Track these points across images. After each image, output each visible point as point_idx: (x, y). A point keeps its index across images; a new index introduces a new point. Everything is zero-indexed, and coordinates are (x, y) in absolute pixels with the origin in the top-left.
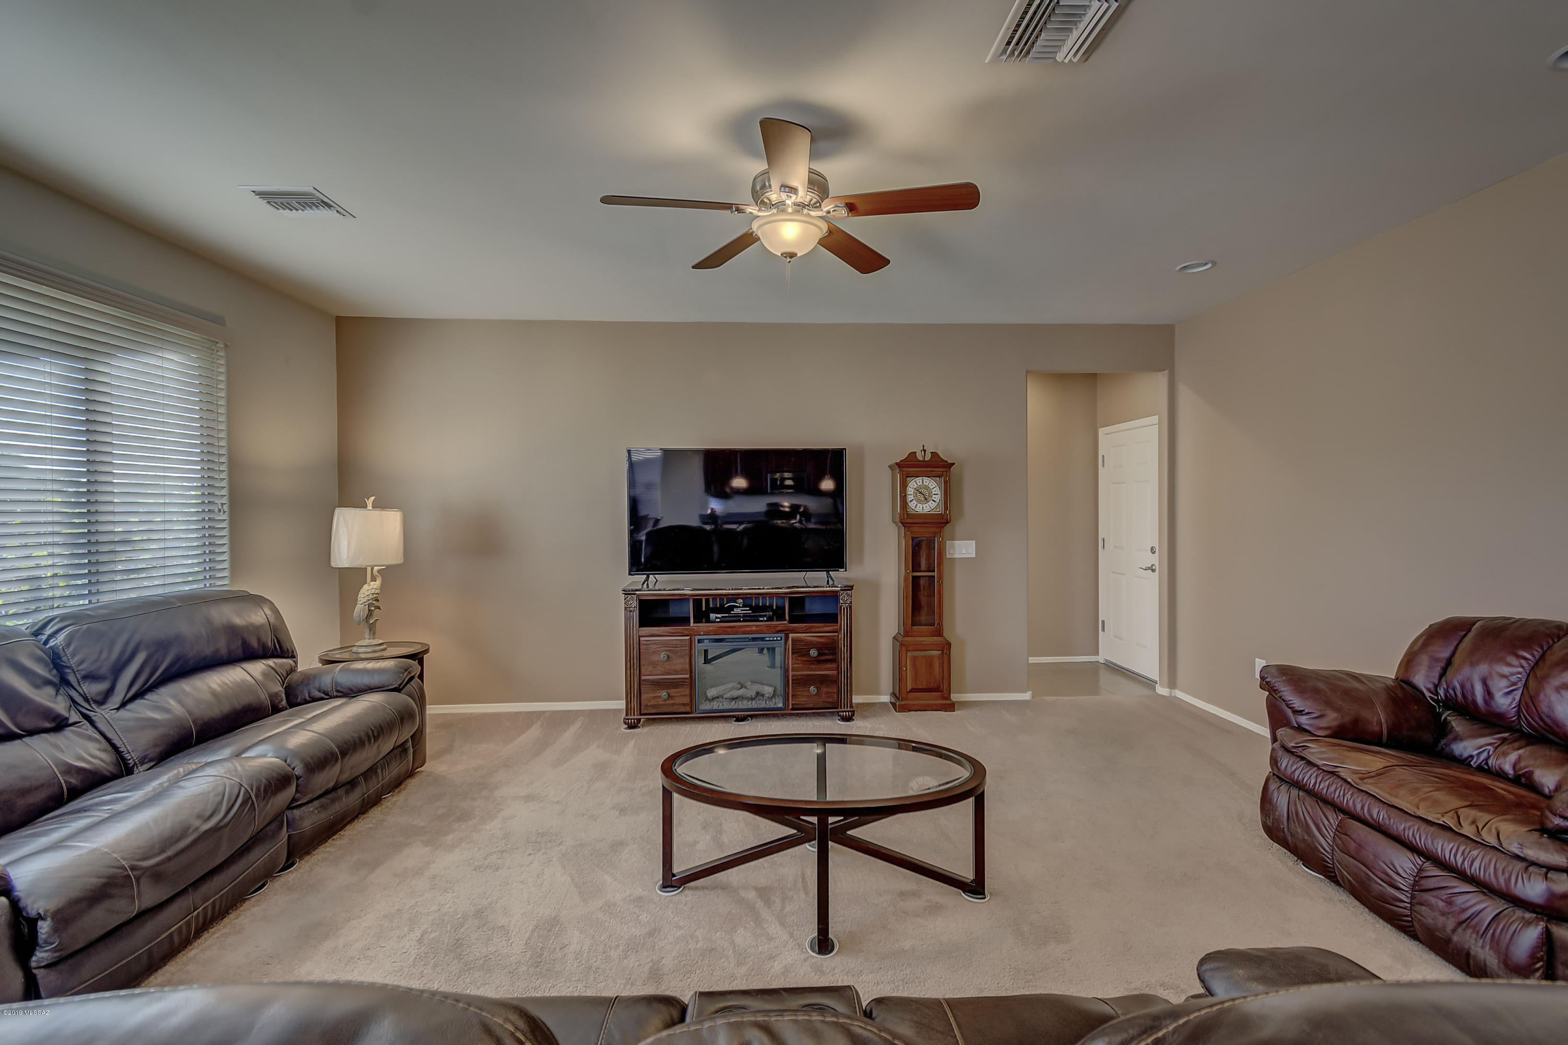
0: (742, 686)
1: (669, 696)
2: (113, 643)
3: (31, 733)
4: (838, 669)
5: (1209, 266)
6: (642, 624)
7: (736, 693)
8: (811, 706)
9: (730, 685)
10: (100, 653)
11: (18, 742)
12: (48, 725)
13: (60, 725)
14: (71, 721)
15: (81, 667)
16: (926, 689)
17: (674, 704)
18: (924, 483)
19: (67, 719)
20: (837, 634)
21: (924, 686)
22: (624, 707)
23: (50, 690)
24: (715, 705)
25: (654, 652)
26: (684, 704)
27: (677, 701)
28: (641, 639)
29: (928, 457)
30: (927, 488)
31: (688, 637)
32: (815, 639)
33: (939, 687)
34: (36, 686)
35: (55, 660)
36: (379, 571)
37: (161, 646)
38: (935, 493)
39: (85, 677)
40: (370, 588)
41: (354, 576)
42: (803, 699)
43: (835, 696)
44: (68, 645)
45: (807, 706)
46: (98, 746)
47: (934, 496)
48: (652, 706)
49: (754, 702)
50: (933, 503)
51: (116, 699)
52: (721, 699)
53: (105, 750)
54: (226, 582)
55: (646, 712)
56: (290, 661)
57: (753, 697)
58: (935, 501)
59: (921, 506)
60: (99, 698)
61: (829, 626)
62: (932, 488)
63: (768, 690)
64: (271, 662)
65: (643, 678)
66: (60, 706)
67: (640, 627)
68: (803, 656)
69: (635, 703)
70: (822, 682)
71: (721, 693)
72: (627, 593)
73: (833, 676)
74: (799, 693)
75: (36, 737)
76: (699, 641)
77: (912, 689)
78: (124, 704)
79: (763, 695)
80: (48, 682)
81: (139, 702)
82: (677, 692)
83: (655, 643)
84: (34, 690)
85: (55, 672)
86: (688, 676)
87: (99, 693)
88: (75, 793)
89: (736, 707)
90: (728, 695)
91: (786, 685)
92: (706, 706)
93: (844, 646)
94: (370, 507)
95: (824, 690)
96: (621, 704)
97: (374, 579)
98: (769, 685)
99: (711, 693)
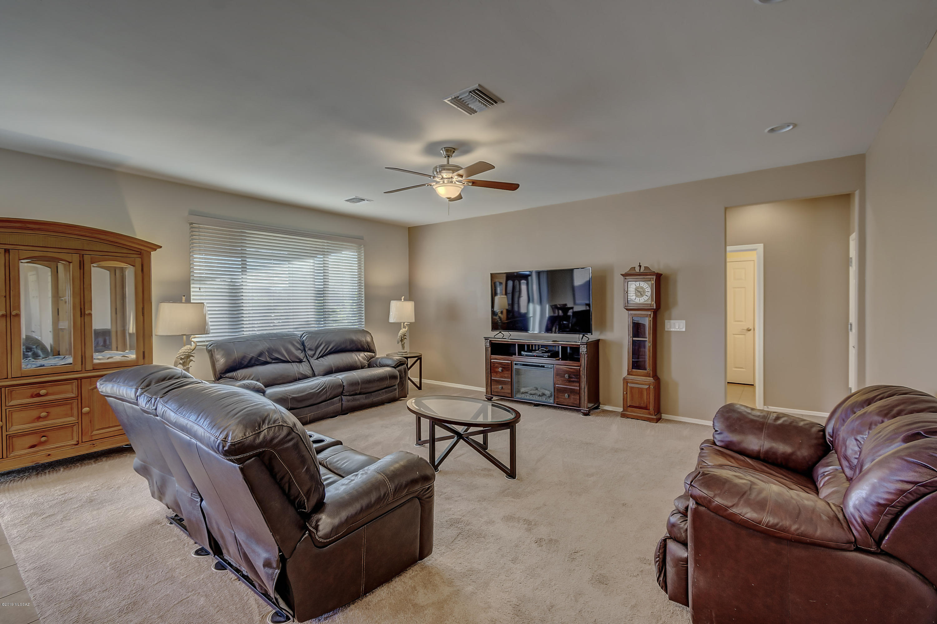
0: (537, 389)
1: (502, 388)
2: (316, 341)
3: (294, 362)
4: (580, 386)
5: (791, 127)
6: (493, 353)
7: (533, 392)
8: (565, 404)
9: (531, 388)
10: (313, 342)
11: (290, 364)
12: (297, 361)
13: (301, 361)
14: (304, 361)
15: (309, 346)
16: (638, 407)
17: (504, 392)
18: (641, 285)
19: (302, 360)
20: (579, 368)
21: (637, 405)
22: (485, 391)
23: (300, 351)
24: (523, 396)
25: (497, 367)
26: (508, 393)
27: (506, 391)
28: (492, 360)
29: (642, 269)
30: (642, 288)
31: (510, 362)
32: (568, 369)
33: (647, 406)
34: (297, 350)
35: (303, 344)
36: (406, 325)
37: (328, 343)
38: (647, 291)
39: (309, 349)
40: (403, 331)
41: (398, 325)
42: (562, 400)
43: (578, 401)
44: (306, 340)
45: (564, 404)
46: (307, 368)
47: (646, 293)
48: (496, 392)
49: (541, 398)
50: (646, 297)
51: (316, 357)
52: (527, 394)
53: (310, 370)
54: (363, 326)
55: (494, 394)
56: (373, 354)
57: (540, 395)
58: (647, 296)
59: (638, 298)
60: (312, 356)
61: (576, 363)
62: (645, 288)
63: (547, 393)
64: (366, 354)
65: (492, 378)
66: (301, 356)
67: (491, 355)
68: (561, 377)
69: (489, 389)
70: (571, 392)
71: (527, 391)
72: (486, 339)
73: (577, 390)
74: (560, 396)
75: (294, 363)
76: (516, 364)
77: (630, 405)
78: (317, 359)
79: (546, 395)
80: (300, 349)
81: (321, 359)
82: (506, 387)
83: (497, 363)
84: (295, 350)
85: (302, 347)
86: (510, 380)
87: (312, 354)
88: (300, 379)
89: (532, 398)
90: (530, 392)
91: (554, 391)
92: (519, 396)
93: (583, 375)
94: (403, 300)
95: (572, 397)
96: (483, 390)
97: (404, 327)
98: (549, 390)
99: (523, 390)
